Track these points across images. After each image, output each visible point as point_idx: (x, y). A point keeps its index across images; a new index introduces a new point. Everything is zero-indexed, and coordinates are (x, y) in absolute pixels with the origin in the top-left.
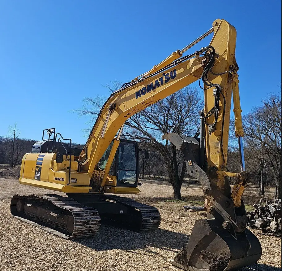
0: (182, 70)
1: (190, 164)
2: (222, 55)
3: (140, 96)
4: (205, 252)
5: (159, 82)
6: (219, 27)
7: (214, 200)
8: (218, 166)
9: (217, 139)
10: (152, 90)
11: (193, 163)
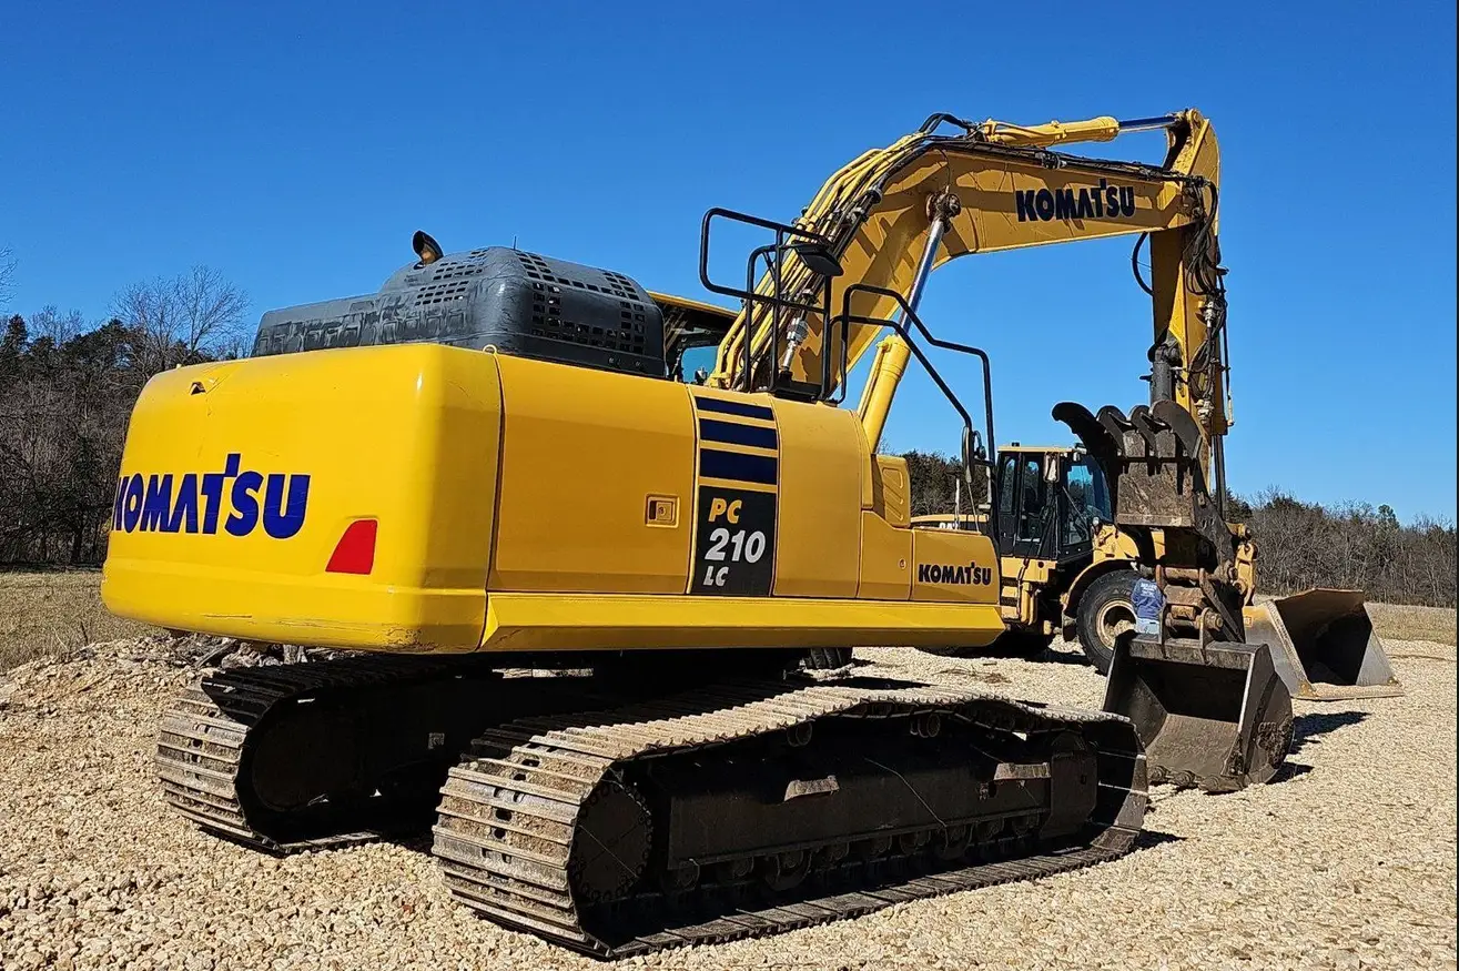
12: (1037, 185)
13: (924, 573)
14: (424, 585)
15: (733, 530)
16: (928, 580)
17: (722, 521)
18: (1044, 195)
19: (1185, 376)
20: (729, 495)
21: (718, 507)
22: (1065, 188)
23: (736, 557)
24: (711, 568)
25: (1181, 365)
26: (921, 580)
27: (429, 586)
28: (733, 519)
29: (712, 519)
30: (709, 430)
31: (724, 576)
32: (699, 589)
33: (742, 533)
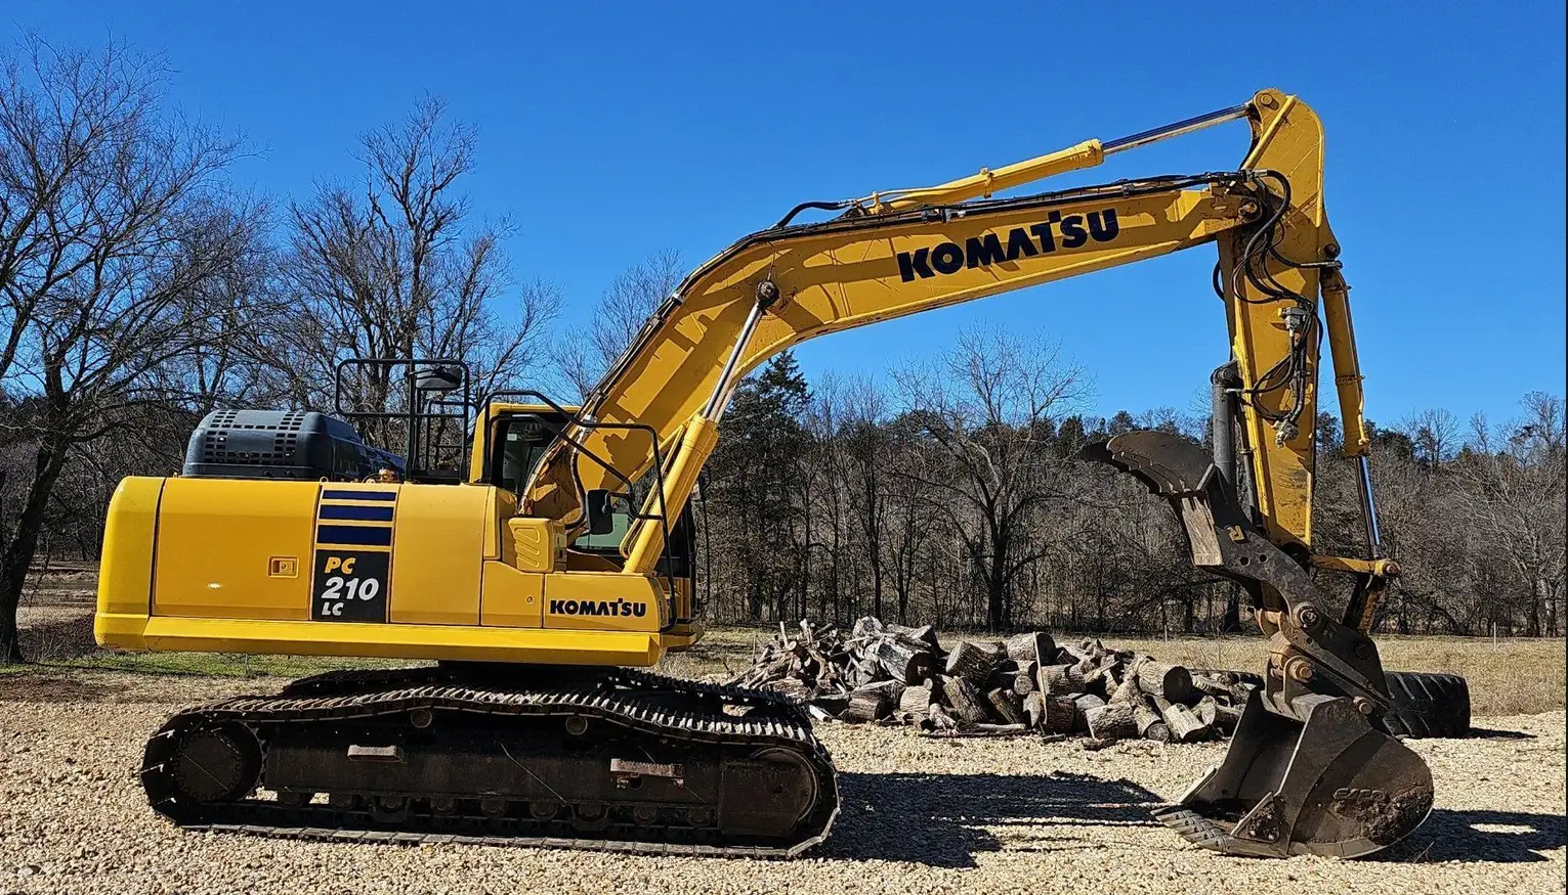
0: (1146, 219)
1: (1237, 535)
2: (1301, 208)
3: (926, 273)
4: (1349, 792)
5: (1031, 238)
6: (1284, 117)
7: (1309, 641)
8: (1307, 540)
9: (1299, 459)
10: (996, 262)
11: (1249, 533)
12: (932, 241)
13: (556, 607)
14: (108, 612)
15: (347, 578)
16: (561, 612)
17: (337, 572)
18: (942, 249)
19: (1247, 397)
20: (343, 555)
21: (332, 563)
22: (983, 235)
23: (350, 596)
24: (327, 605)
25: (1242, 386)
26: (553, 611)
27: (113, 613)
28: (348, 571)
29: (328, 570)
30: (327, 512)
31: (339, 609)
32: (317, 616)
33: (356, 580)
